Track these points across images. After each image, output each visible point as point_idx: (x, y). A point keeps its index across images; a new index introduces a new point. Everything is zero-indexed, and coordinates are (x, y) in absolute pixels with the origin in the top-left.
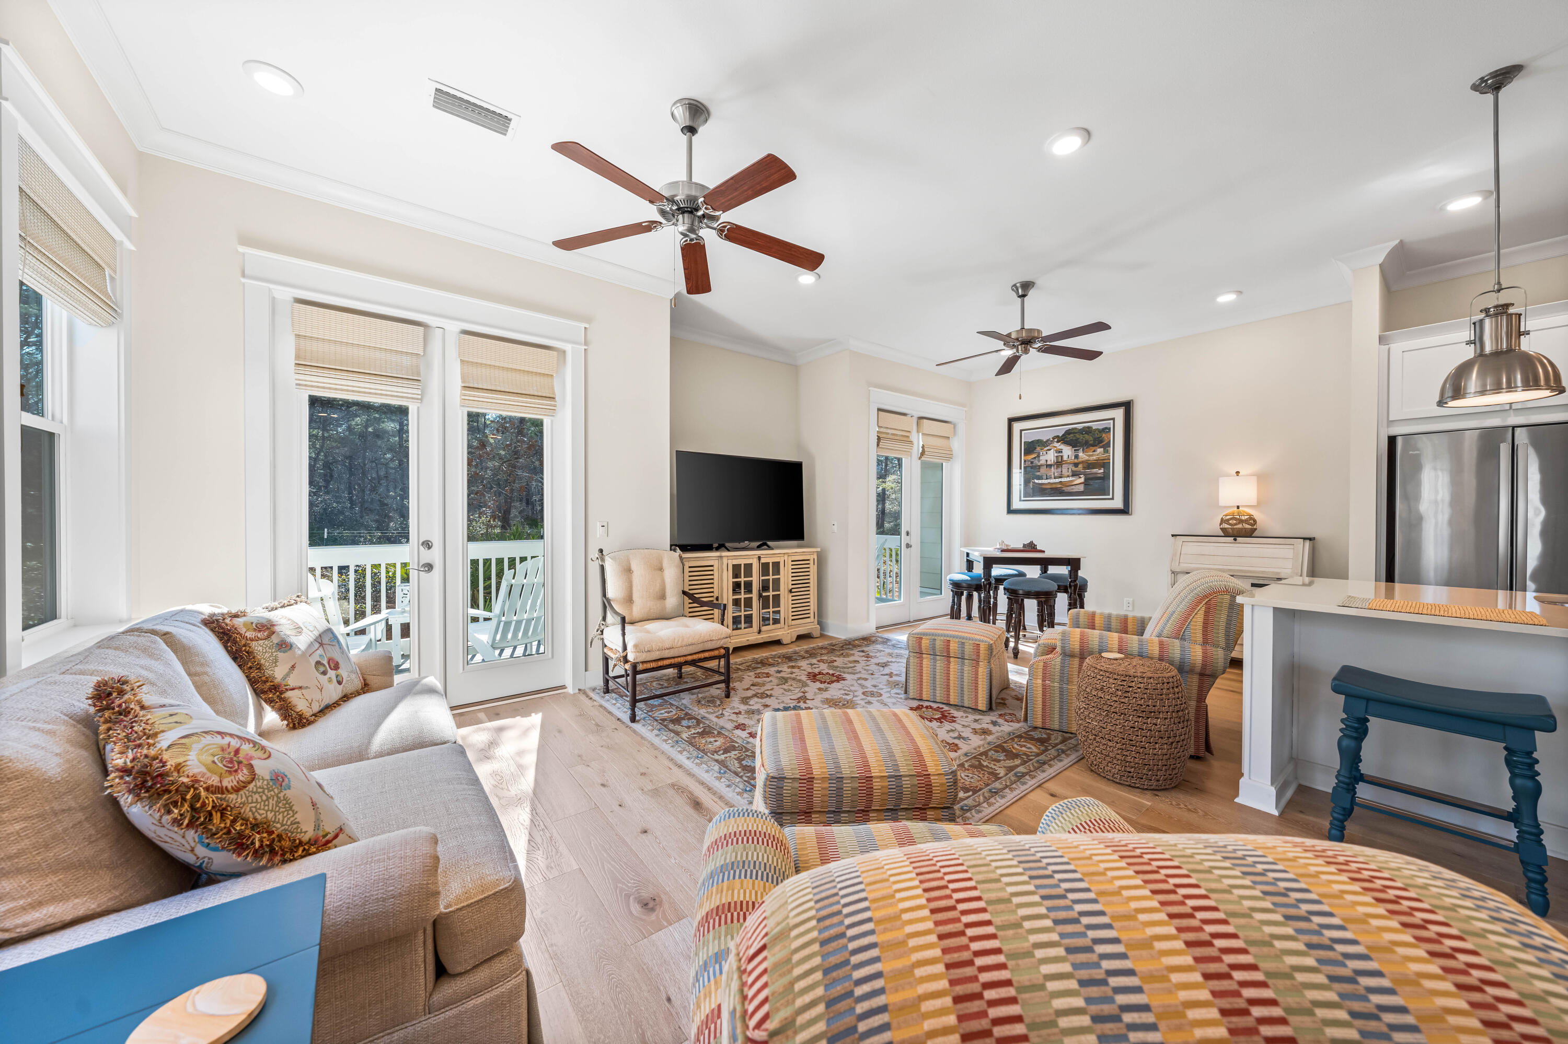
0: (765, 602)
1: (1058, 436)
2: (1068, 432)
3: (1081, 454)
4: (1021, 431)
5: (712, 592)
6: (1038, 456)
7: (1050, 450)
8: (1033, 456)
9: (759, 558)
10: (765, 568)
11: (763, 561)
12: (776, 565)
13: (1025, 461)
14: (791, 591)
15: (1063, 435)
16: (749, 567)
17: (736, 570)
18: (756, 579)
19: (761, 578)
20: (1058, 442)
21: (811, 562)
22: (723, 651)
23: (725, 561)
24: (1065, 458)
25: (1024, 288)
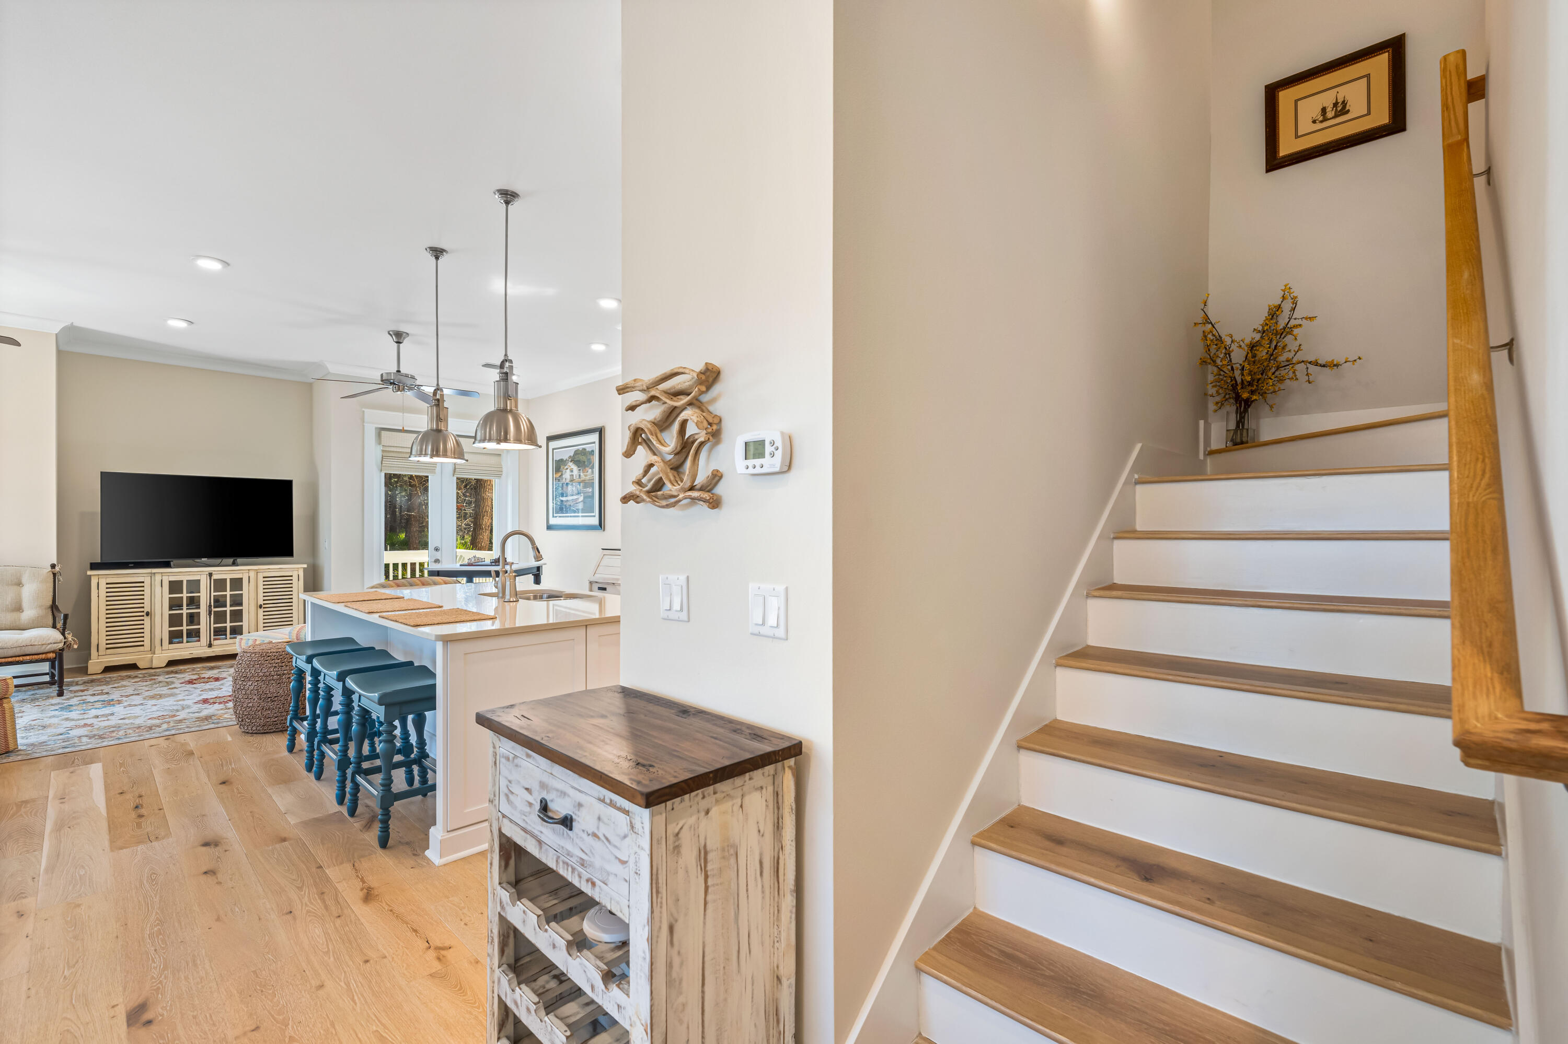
0: (220, 617)
1: (570, 457)
2: (576, 453)
3: (582, 474)
4: (553, 449)
5: (143, 607)
6: (562, 475)
7: (567, 469)
8: (560, 474)
9: (210, 575)
10: (220, 584)
11: (215, 577)
12: (237, 583)
13: (556, 479)
14: (261, 606)
15: (573, 455)
16: (194, 585)
17: (175, 586)
18: (205, 596)
19: (213, 594)
20: (571, 462)
21: (295, 578)
22: (52, 655)
23: (158, 578)
24: (574, 478)
25: (399, 337)
